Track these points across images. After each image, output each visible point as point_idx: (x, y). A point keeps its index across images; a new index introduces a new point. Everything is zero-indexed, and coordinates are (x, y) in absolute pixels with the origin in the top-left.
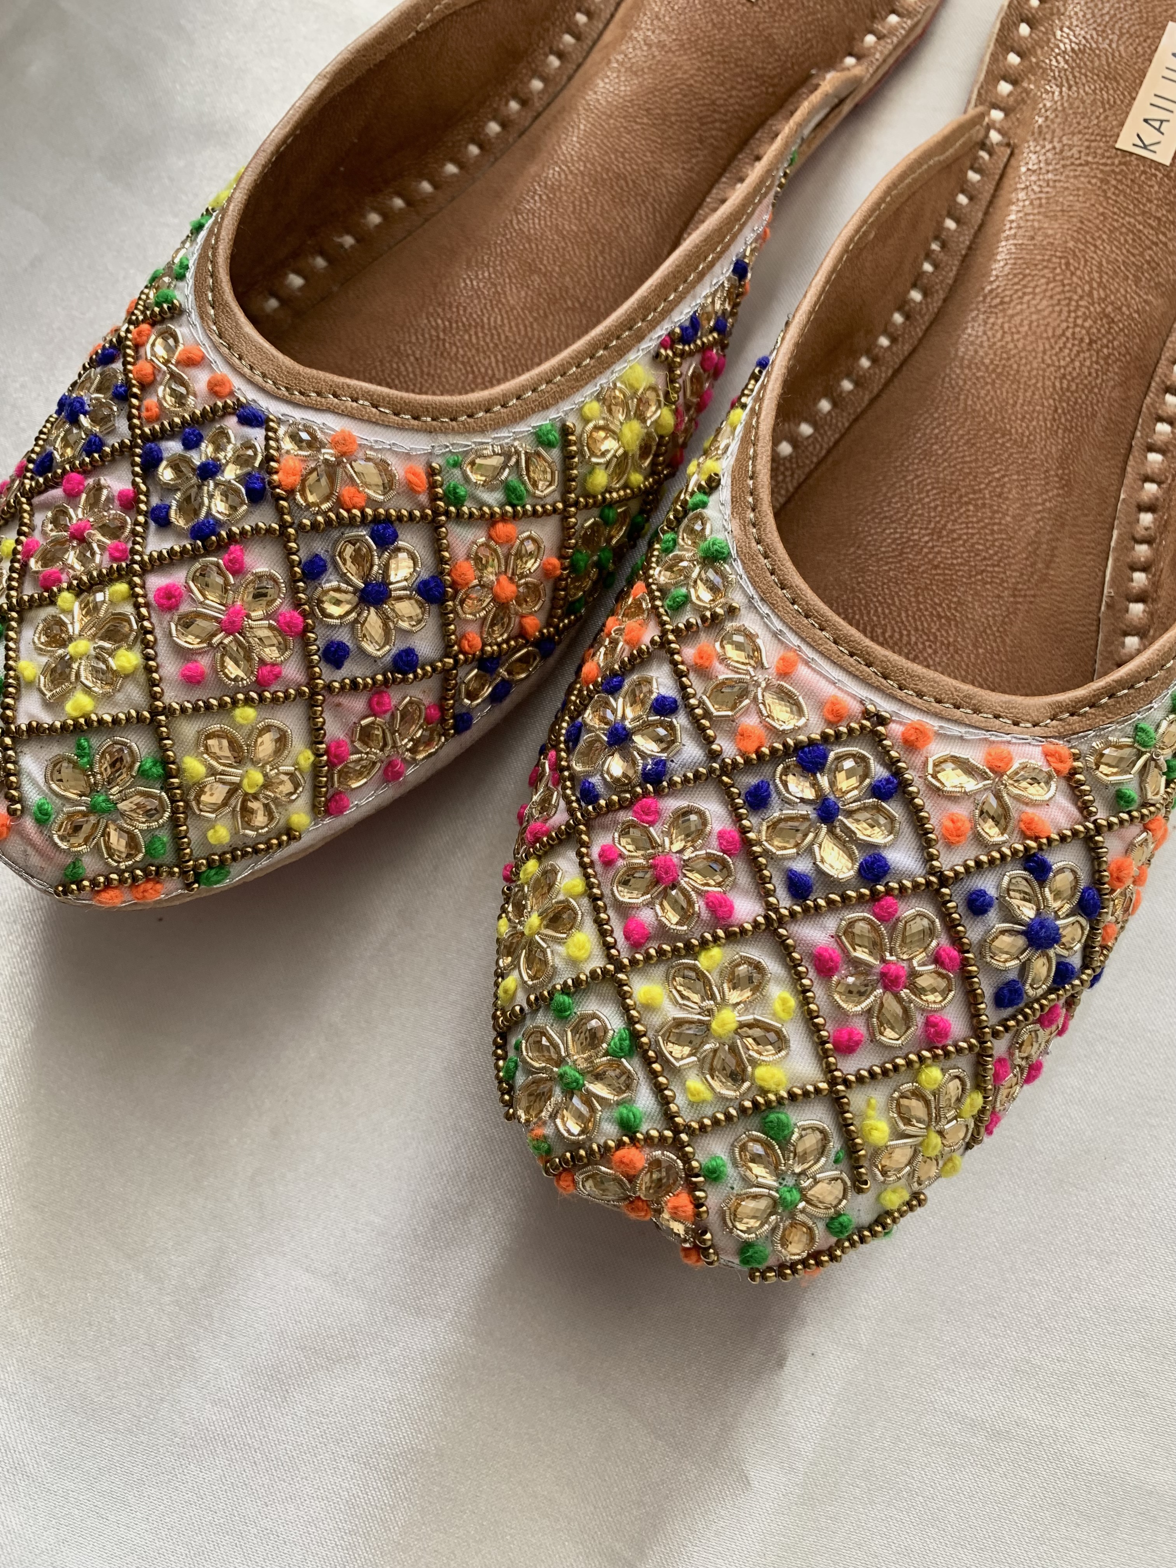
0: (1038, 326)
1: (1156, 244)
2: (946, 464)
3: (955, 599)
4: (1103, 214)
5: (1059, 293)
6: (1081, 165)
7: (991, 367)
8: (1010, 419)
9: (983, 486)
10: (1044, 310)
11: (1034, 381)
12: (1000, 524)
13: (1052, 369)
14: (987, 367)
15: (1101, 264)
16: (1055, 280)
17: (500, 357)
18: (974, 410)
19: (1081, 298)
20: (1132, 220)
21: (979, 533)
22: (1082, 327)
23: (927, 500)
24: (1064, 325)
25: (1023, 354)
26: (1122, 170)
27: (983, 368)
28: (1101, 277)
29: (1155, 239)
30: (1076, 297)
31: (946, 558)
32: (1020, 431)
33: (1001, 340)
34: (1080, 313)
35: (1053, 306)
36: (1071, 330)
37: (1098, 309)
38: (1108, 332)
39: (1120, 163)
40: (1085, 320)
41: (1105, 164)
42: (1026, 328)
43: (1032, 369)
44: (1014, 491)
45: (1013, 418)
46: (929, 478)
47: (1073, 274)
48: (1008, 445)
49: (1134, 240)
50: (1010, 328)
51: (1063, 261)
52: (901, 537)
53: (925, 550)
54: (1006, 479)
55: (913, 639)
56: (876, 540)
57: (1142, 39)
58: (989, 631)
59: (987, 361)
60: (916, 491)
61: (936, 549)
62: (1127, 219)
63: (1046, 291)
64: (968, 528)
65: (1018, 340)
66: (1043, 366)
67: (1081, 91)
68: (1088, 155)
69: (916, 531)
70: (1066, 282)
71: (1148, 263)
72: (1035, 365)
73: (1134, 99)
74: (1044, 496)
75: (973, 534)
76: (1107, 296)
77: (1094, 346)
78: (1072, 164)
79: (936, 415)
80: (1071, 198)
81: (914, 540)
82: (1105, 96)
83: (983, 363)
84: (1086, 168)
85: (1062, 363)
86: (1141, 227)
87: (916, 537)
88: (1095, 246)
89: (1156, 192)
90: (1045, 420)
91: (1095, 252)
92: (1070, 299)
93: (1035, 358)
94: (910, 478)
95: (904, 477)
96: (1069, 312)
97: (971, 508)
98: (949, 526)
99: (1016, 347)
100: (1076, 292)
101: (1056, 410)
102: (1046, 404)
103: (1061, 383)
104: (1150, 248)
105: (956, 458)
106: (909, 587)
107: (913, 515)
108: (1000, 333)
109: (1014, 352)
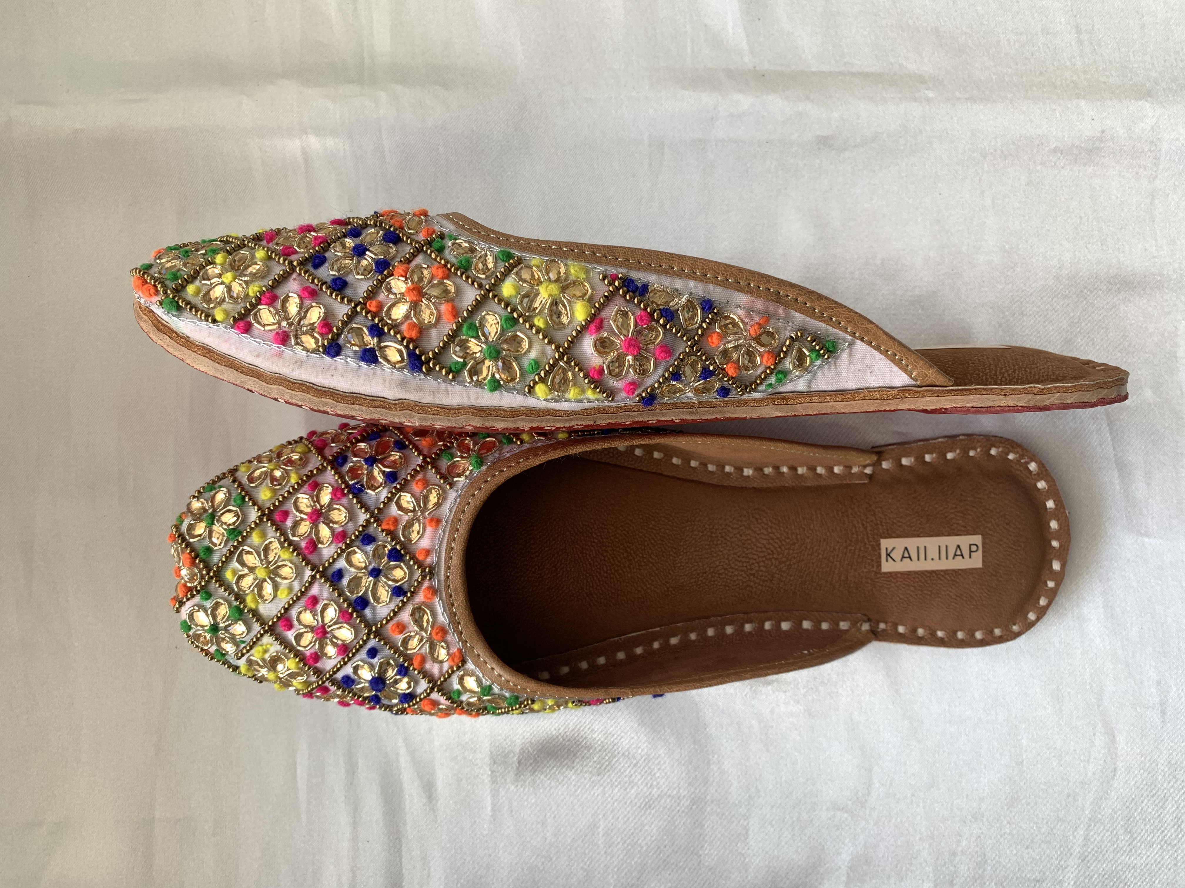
0: (749, 544)
1: (831, 584)
2: (645, 532)
3: (569, 569)
4: (835, 549)
5: (774, 546)
6: (863, 525)
7: (714, 530)
8: (687, 552)
9: (641, 555)
10: (760, 543)
11: (715, 555)
12: (624, 572)
13: (727, 562)
14: (713, 528)
15: (803, 560)
16: (781, 541)
18: (684, 532)
19: (777, 559)
20: (838, 566)
21: (613, 565)
22: (759, 567)
23: (619, 532)
24: (756, 557)
25: (728, 543)
26: (868, 548)
27: (711, 527)
28: (794, 564)
29: (834, 582)
30: (775, 556)
31: (590, 556)
32: (683, 560)
33: (732, 528)
34: (766, 562)
35: (765, 547)
36: (754, 561)
37: (774, 571)
38: (764, 581)
39: (872, 546)
40: (764, 567)
41: (868, 538)
42: (746, 538)
43: (721, 551)
44: (646, 571)
45: (688, 554)
46: (633, 528)
47: (789, 549)
48: (671, 558)
49: (826, 572)
50: (742, 530)
51: (795, 541)
52: (591, 529)
53: (589, 544)
54: (651, 565)
55: (536, 559)
56: (584, 517)
57: (963, 524)
58: (560, 592)
59: (716, 527)
60: (622, 524)
61: (592, 548)
62: (838, 563)
63: (773, 539)
64: (613, 558)
65: (736, 537)
66: (726, 556)
67: (914, 505)
68: (872, 526)
69: (598, 534)
70: (783, 548)
71: (817, 584)
72: (725, 552)
74: (652, 587)
75: (610, 562)
76: (784, 572)
77: (752, 577)
78: (862, 520)
79: (673, 514)
80: (838, 528)
81: (592, 535)
82: (915, 520)
83: (714, 525)
84: (862, 529)
85: (733, 565)
86: (836, 572)
87: (595, 536)
88: (812, 553)
89: (863, 572)
90: (696, 570)
91: (808, 555)
92: (773, 554)
93: (729, 550)
94: (629, 517)
95: (628, 514)
96: (765, 556)
97: (625, 555)
98: (609, 549)
99: (731, 538)
100: (778, 555)
101: (704, 573)
102: (705, 567)
103: (721, 569)
104: (827, 582)
105: (650, 535)
106: (564, 545)
107: (607, 529)
108: (737, 526)
109: (728, 538)
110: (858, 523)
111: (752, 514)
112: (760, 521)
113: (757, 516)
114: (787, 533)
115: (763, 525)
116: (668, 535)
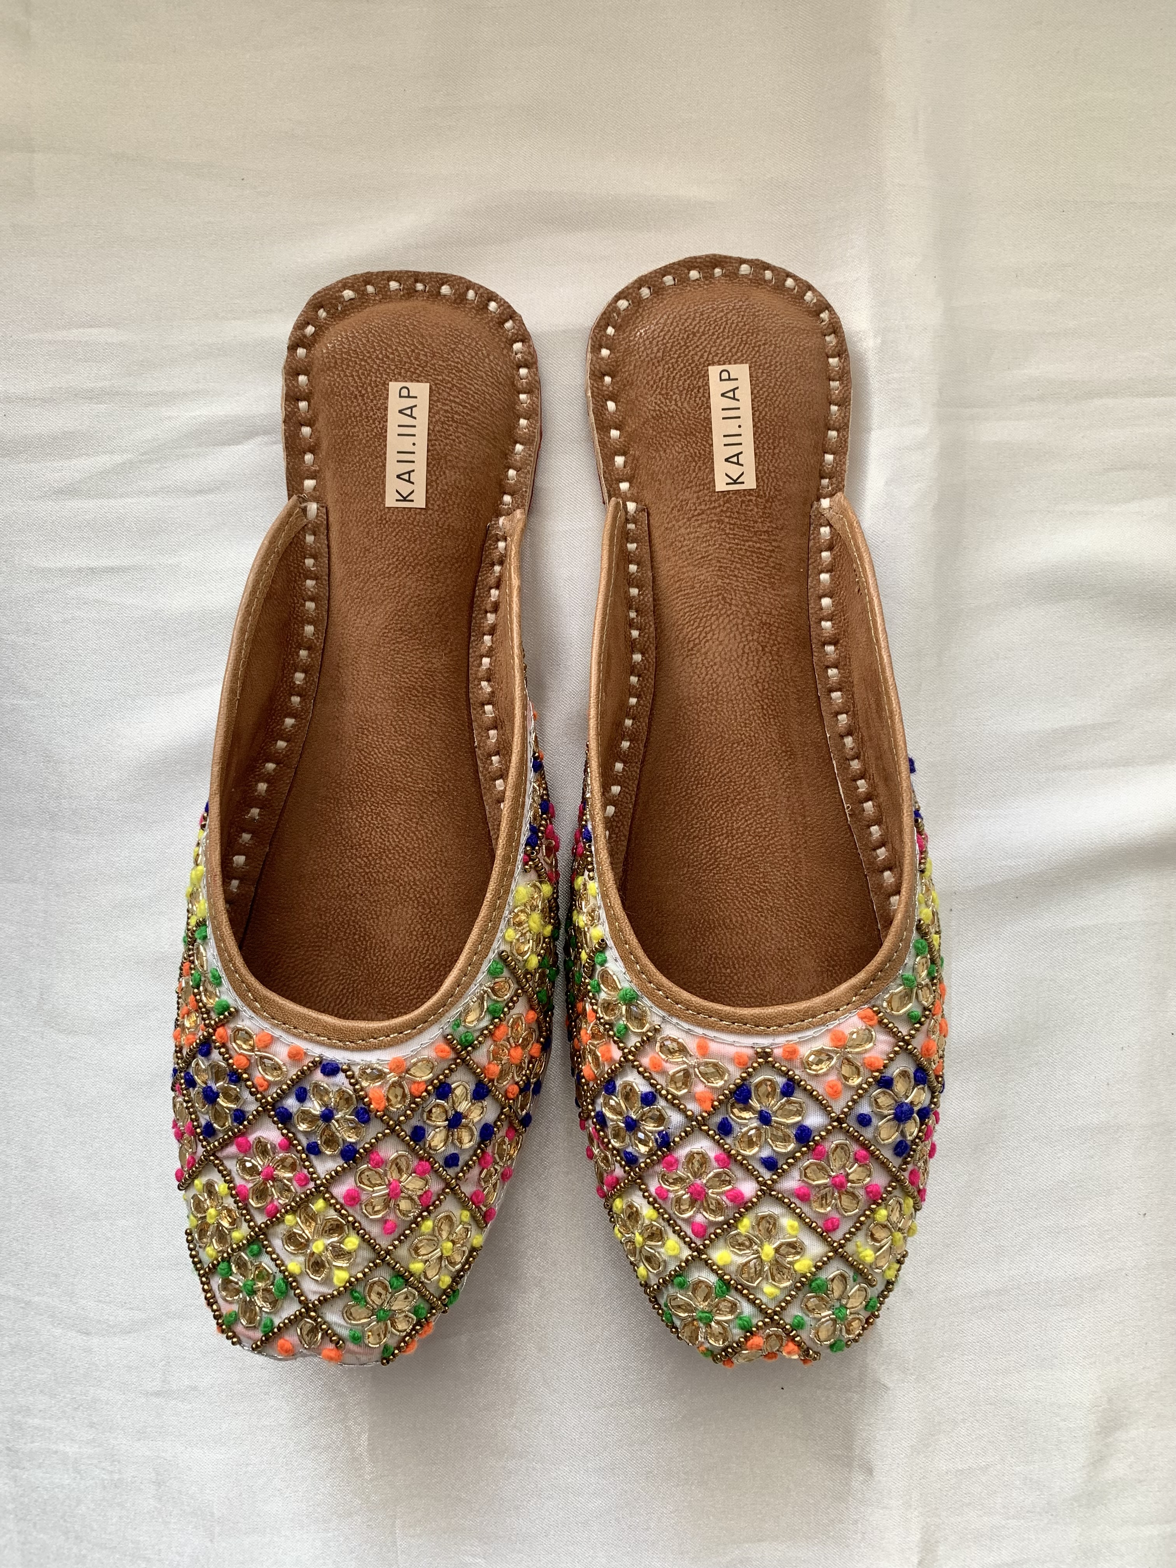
0: (725, 654)
1: (773, 551)
2: (713, 782)
3: (761, 875)
4: (730, 549)
5: (728, 623)
6: (699, 514)
7: (710, 697)
8: (737, 730)
9: (742, 787)
10: (724, 641)
11: (740, 695)
12: (764, 806)
13: (748, 680)
14: (707, 699)
15: (744, 587)
16: (722, 615)
17: (411, 864)
18: (713, 734)
20: (751, 543)
21: (755, 821)
22: (753, 640)
23: (713, 813)
24: (741, 645)
25: (725, 679)
26: (728, 508)
27: (705, 700)
28: (749, 598)
29: (771, 548)
30: (740, 621)
31: (744, 849)
32: (747, 734)
33: (706, 675)
34: (747, 632)
35: (728, 634)
36: (747, 647)
37: (758, 622)
38: (771, 634)
39: (725, 502)
40: (753, 635)
41: (714, 508)
42: (719, 658)
43: (735, 687)
44: (762, 779)
45: (739, 728)
46: (708, 796)
47: (730, 605)
48: (745, 749)
49: (757, 557)
50: (709, 663)
51: (720, 597)
52: (711, 848)
53: (729, 850)
54: (754, 774)
55: (750, 916)
56: (696, 857)
57: (695, 390)
58: (790, 885)
59: (705, 694)
60: (704, 810)
61: (735, 846)
62: (747, 544)
63: (719, 625)
64: (746, 821)
65: (718, 670)
67: (674, 452)
68: (700, 504)
69: (717, 839)
70: (729, 612)
71: (774, 567)
72: (736, 683)
73: (712, 445)
74: (782, 771)
75: (751, 824)
76: (759, 609)
77: (767, 650)
78: (693, 515)
80: (704, 544)
81: (719, 847)
82: (692, 451)
83: (704, 697)
84: (704, 516)
85: (752, 673)
86: (758, 545)
87: (719, 843)
88: (735, 576)
89: (757, 513)
90: (759, 718)
91: (737, 581)
92: (737, 624)
93: (734, 678)
94: (696, 801)
95: (692, 803)
96: (740, 634)
97: (742, 805)
98: (735, 826)
99: (719, 676)
100: (738, 618)
101: (763, 708)
102: (755, 707)
103: (757, 687)
104: (771, 556)
105: (717, 775)
106: (731, 881)
107: (710, 828)
108: (704, 668)
109: (719, 679)
111: (689, 650)
112: (697, 641)
113: (691, 645)
114: (711, 607)
115: (701, 637)
116: (717, 753)
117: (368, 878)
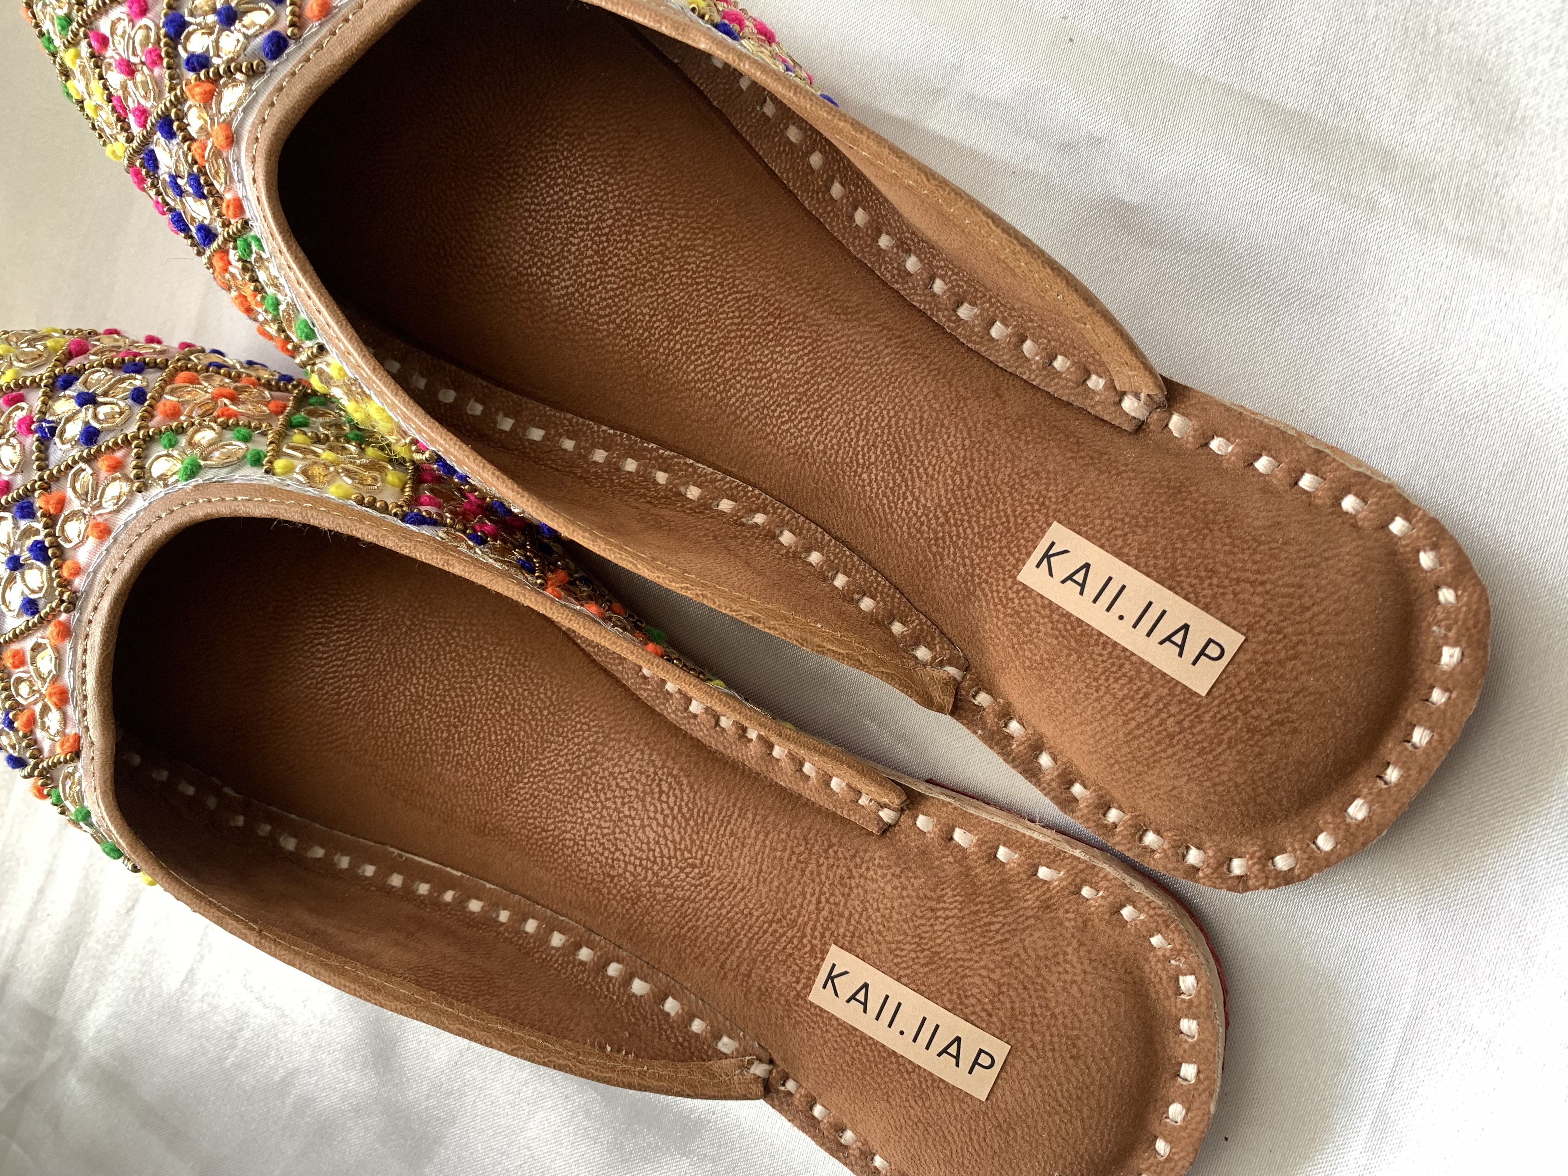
0: (627, 824)
1: (722, 967)
2: (489, 716)
3: (356, 710)
4: (751, 914)
5: (661, 852)
6: (819, 902)
7: (589, 772)
8: (533, 783)
9: (467, 748)
10: (644, 833)
11: (571, 812)
12: (433, 761)
13: (583, 833)
14: (589, 768)
15: (694, 901)
16: (676, 849)
18: (544, 750)
19: (655, 874)
20: (744, 945)
21: (421, 740)
22: (625, 870)
23: (453, 695)
24: (627, 852)
25: (599, 805)
26: (805, 946)
27: (589, 763)
28: (678, 899)
29: (728, 966)
30: (656, 868)
31: (394, 707)
32: (522, 792)
33: (617, 784)
34: (639, 869)
35: (648, 843)
36: (622, 857)
37: (644, 890)
38: (623, 898)
39: (813, 947)
40: (632, 874)
41: (814, 929)
42: (627, 813)
43: (583, 812)
44: (464, 778)
45: (534, 787)
46: (476, 701)
47: (682, 870)
48: (508, 778)
49: (722, 943)
50: (630, 796)
51: (698, 862)
52: (416, 668)
53: (402, 689)
55: (317, 669)
56: (415, 644)
57: (989, 1007)
58: (333, 737)
59: (596, 769)
60: (464, 685)
61: (402, 698)
62: (745, 940)
63: (666, 838)
64: (425, 729)
65: (615, 803)
66: (586, 824)
67: (923, 921)
68: (831, 912)
69: (422, 681)
70: (673, 861)
71: (702, 954)
72: (587, 816)
73: (898, 980)
74: (465, 807)
75: (419, 733)
76: (659, 902)
77: (608, 880)
78: (822, 893)
79: (545, 712)
80: (776, 884)
81: (411, 678)
82: (908, 947)
83: (594, 765)
84: (812, 907)
85: (589, 844)
86: (737, 954)
87: (415, 681)
88: (713, 899)
89: (779, 980)
90: (535, 818)
91: (706, 897)
92: (654, 862)
93: (594, 817)
94: (479, 680)
95: (481, 676)
96: (641, 859)
97: (445, 735)
98: (425, 713)
99: (607, 799)
100: (661, 869)
101: (543, 830)
102: (549, 821)
103: (570, 840)
104: (717, 960)
105: (494, 726)
106: (365, 671)
107: (438, 680)
108: (627, 786)
109: (602, 797)
110: (813, 894)
111: (661, 780)
112: (664, 798)
113: (665, 787)
114: (693, 842)
115: (665, 806)
116: (520, 741)
117: (582, 223)
